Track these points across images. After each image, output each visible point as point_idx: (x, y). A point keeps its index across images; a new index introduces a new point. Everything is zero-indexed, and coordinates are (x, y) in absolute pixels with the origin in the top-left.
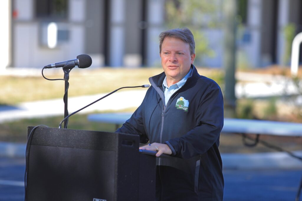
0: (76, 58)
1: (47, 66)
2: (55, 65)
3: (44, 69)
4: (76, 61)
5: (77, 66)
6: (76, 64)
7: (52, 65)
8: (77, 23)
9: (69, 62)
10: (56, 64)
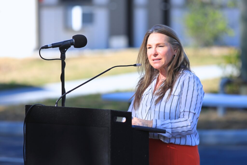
0: (72, 38)
1: (44, 47)
2: (51, 46)
3: (41, 49)
4: (71, 41)
5: (73, 46)
6: (72, 44)
7: (49, 46)
8: (101, 6)
9: (65, 43)
10: (52, 44)
